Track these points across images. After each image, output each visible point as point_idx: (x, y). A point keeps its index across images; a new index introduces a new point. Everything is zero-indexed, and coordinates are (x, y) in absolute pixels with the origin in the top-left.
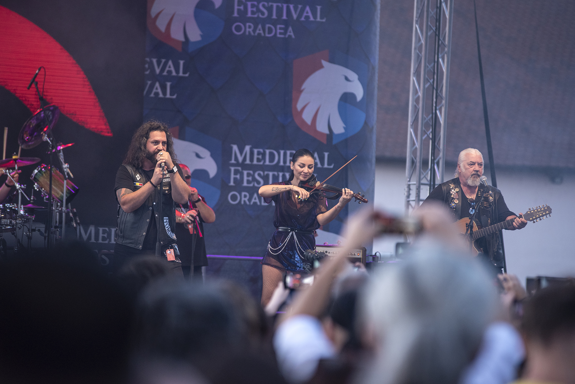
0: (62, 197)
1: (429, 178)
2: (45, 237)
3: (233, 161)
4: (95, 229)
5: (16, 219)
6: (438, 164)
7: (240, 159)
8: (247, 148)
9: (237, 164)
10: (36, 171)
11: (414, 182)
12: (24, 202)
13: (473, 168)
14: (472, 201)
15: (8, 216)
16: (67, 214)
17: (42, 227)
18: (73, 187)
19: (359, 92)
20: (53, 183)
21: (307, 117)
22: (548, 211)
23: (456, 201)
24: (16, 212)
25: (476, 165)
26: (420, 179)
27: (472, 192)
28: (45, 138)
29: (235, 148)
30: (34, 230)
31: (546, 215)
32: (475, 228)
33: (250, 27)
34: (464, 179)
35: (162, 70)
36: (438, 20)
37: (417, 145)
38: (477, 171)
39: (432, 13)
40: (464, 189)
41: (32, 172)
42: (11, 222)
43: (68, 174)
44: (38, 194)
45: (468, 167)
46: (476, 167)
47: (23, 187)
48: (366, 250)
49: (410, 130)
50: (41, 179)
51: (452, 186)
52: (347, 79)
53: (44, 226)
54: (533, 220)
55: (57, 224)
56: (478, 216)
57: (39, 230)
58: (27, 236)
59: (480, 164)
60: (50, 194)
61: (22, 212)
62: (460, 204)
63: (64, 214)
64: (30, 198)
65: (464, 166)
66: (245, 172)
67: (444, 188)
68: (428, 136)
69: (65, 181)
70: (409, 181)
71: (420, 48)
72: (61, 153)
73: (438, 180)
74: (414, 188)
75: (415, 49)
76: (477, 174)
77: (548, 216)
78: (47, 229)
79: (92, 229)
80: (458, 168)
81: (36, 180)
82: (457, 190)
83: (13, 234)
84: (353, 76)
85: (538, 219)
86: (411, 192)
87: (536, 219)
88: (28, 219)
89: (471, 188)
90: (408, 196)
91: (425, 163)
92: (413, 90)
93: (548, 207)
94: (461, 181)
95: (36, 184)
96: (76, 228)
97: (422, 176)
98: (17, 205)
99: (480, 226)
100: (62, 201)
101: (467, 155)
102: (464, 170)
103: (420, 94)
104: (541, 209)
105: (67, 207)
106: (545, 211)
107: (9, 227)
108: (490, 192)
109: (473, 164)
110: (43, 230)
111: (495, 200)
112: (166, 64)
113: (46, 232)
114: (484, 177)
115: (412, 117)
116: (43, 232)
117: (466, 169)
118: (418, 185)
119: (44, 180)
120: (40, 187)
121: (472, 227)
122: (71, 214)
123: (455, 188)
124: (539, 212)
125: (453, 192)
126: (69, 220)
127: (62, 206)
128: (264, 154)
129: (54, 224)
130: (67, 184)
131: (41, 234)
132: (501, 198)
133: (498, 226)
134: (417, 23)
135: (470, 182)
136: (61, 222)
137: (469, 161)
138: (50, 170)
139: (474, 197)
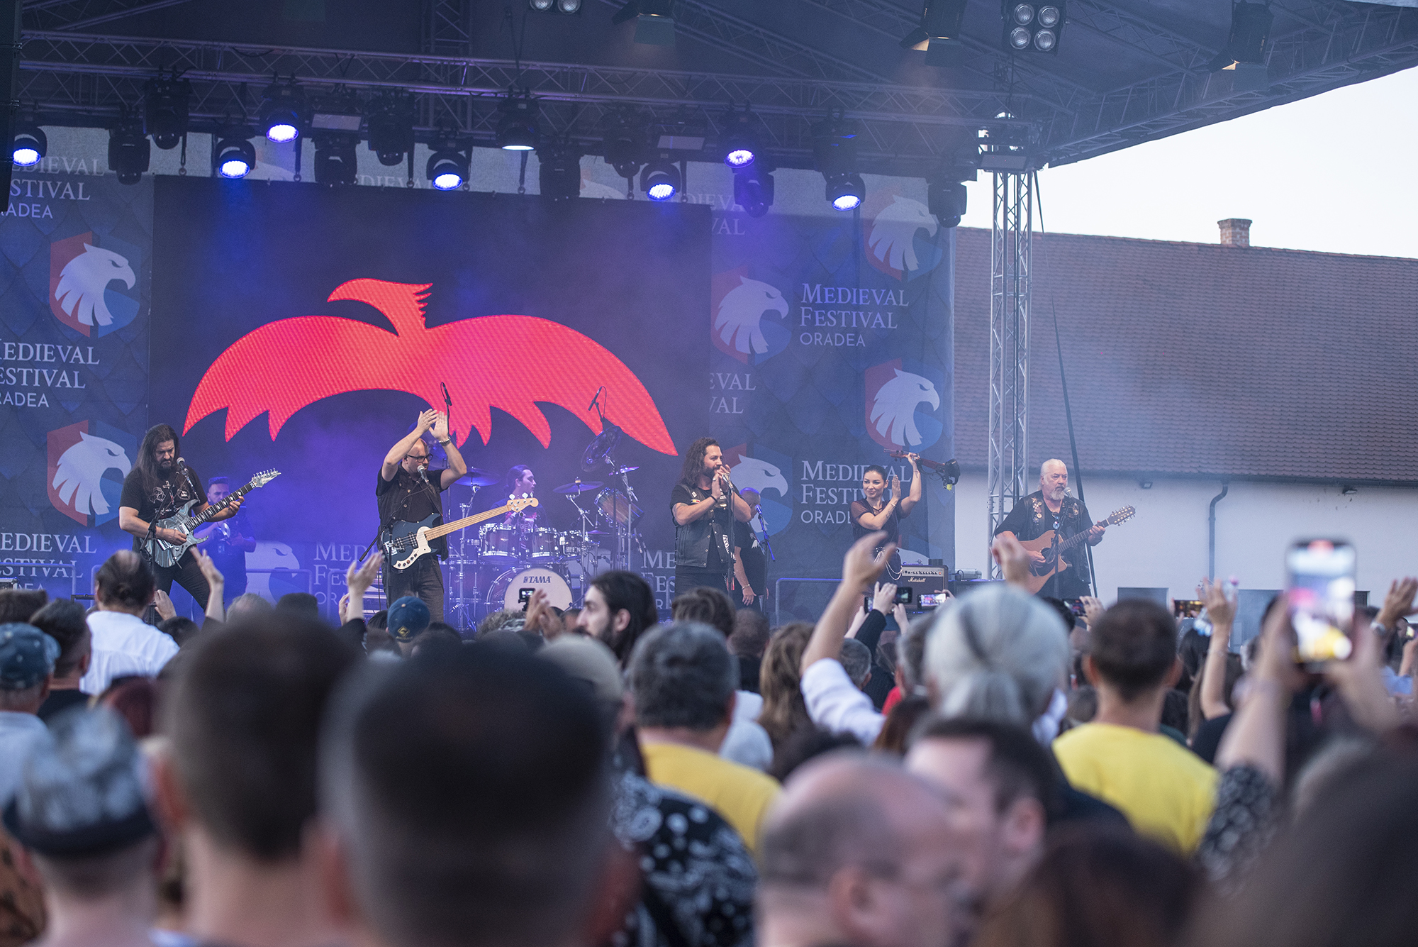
0: (627, 522)
1: (1012, 490)
2: (611, 565)
3: (805, 478)
4: (663, 555)
5: (581, 547)
6: (1021, 473)
7: (813, 476)
8: (820, 464)
9: (810, 481)
10: (600, 495)
11: (996, 493)
12: (589, 528)
13: (1057, 481)
14: (1056, 514)
15: (573, 543)
16: (633, 540)
17: (608, 554)
18: (638, 510)
19: (935, 400)
20: (617, 507)
21: (882, 429)
22: (1131, 511)
23: (1039, 516)
24: (581, 539)
25: (1061, 477)
26: (1003, 491)
27: (1056, 506)
28: (609, 461)
29: (806, 463)
30: (599, 558)
31: (1130, 515)
32: (1061, 540)
33: (818, 337)
34: (1048, 492)
35: (728, 385)
36: (1016, 323)
37: (999, 455)
38: (1061, 484)
39: (1010, 316)
40: (1048, 502)
41: (596, 497)
42: (576, 550)
43: (632, 497)
44: (602, 519)
45: (1052, 479)
46: (1061, 480)
47: (586, 512)
48: (948, 569)
49: (991, 439)
50: (605, 504)
51: (1034, 500)
52: (922, 387)
53: (610, 552)
54: (1118, 523)
55: (623, 551)
56: (1063, 530)
57: (605, 558)
58: (593, 564)
59: (1064, 477)
60: (614, 519)
61: (587, 539)
62: (1044, 518)
63: (629, 540)
64: (594, 524)
65: (1048, 479)
66: (818, 489)
67: (1026, 502)
68: (1010, 446)
69: (630, 505)
70: (992, 493)
71: (998, 354)
72: (625, 476)
73: (1022, 493)
74: (996, 500)
75: (993, 354)
76: (1061, 488)
77: (1132, 516)
78: (613, 556)
79: (659, 554)
80: (1041, 480)
81: (600, 504)
82: (1040, 504)
83: (579, 562)
84: (929, 384)
85: (1123, 522)
86: (994, 505)
87: (1121, 521)
88: (593, 546)
89: (1055, 502)
90: (991, 510)
91: (1008, 471)
92: (993, 397)
93: (1131, 507)
94: (1044, 494)
95: (600, 509)
96: (642, 554)
97: (1005, 488)
98: (582, 532)
99: (1065, 538)
100: (627, 526)
101: (1051, 466)
102: (1047, 483)
103: (1000, 401)
104: (1124, 510)
105: (632, 533)
106: (1129, 511)
107: (574, 555)
108: (1076, 504)
109: (1057, 476)
110: (609, 557)
111: (1080, 513)
112: (732, 377)
113: (611, 560)
114: (1068, 488)
115: (993, 426)
116: (609, 559)
117: (1050, 482)
118: (1001, 497)
119: (608, 504)
120: (604, 512)
121: (1057, 542)
122: (637, 540)
123: (1038, 501)
124: (1122, 513)
125: (1036, 506)
126: (635, 546)
127: (627, 531)
128: (837, 470)
129: (619, 550)
130: (632, 508)
131: (608, 561)
132: (1086, 511)
133: (1083, 534)
134: (994, 327)
135: (1054, 496)
136: (626, 548)
137: (1053, 474)
138: (614, 494)
139: (1058, 510)
